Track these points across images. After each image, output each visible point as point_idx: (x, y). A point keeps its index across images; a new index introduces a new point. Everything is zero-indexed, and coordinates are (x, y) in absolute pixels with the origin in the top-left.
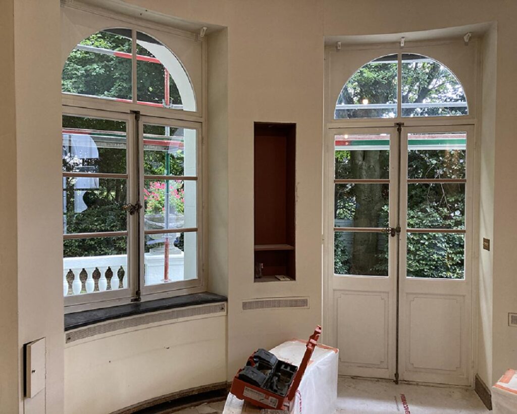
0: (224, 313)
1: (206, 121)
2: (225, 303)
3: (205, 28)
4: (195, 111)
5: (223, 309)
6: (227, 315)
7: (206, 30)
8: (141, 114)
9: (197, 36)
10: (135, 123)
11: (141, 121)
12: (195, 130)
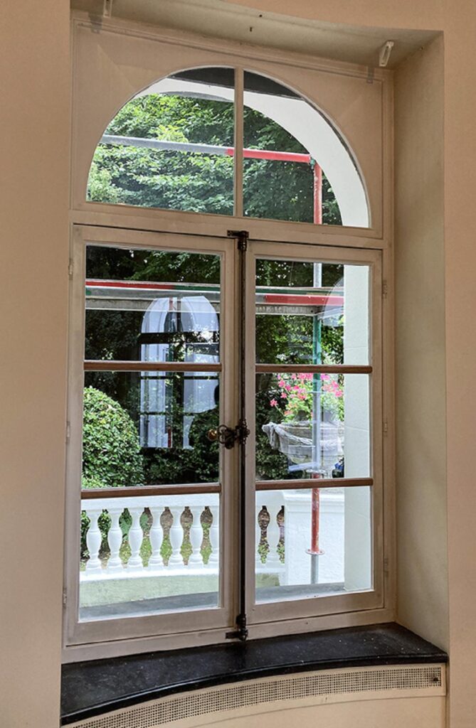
0: (439, 690)
1: (390, 246)
2: (441, 666)
3: (390, 45)
4: (367, 227)
5: (436, 680)
6: (447, 696)
7: (392, 48)
8: (250, 238)
9: (371, 71)
10: (237, 256)
11: (251, 251)
12: (366, 269)
